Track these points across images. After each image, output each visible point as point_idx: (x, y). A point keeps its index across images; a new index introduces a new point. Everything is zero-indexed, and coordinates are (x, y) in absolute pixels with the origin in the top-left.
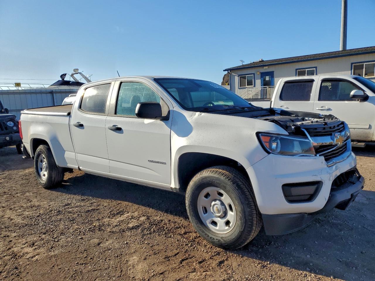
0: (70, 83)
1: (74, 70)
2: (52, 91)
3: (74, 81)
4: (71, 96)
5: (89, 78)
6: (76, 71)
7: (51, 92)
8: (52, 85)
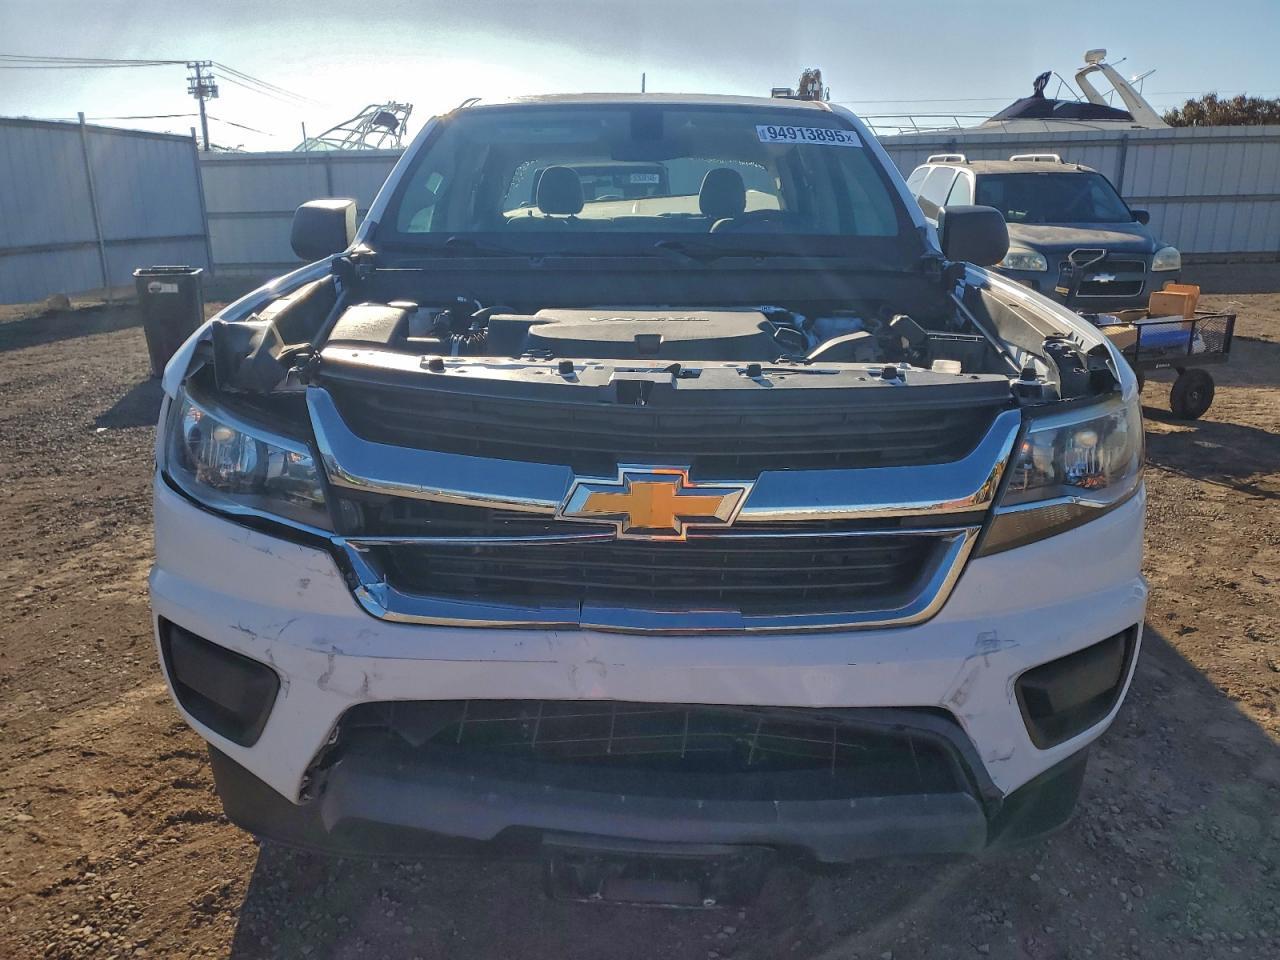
0: (1055, 108)
1: (1089, 57)
2: (954, 140)
3: (1085, 100)
4: (931, 161)
5: (1137, 87)
6: (1095, 61)
7: (950, 144)
8: (992, 119)
